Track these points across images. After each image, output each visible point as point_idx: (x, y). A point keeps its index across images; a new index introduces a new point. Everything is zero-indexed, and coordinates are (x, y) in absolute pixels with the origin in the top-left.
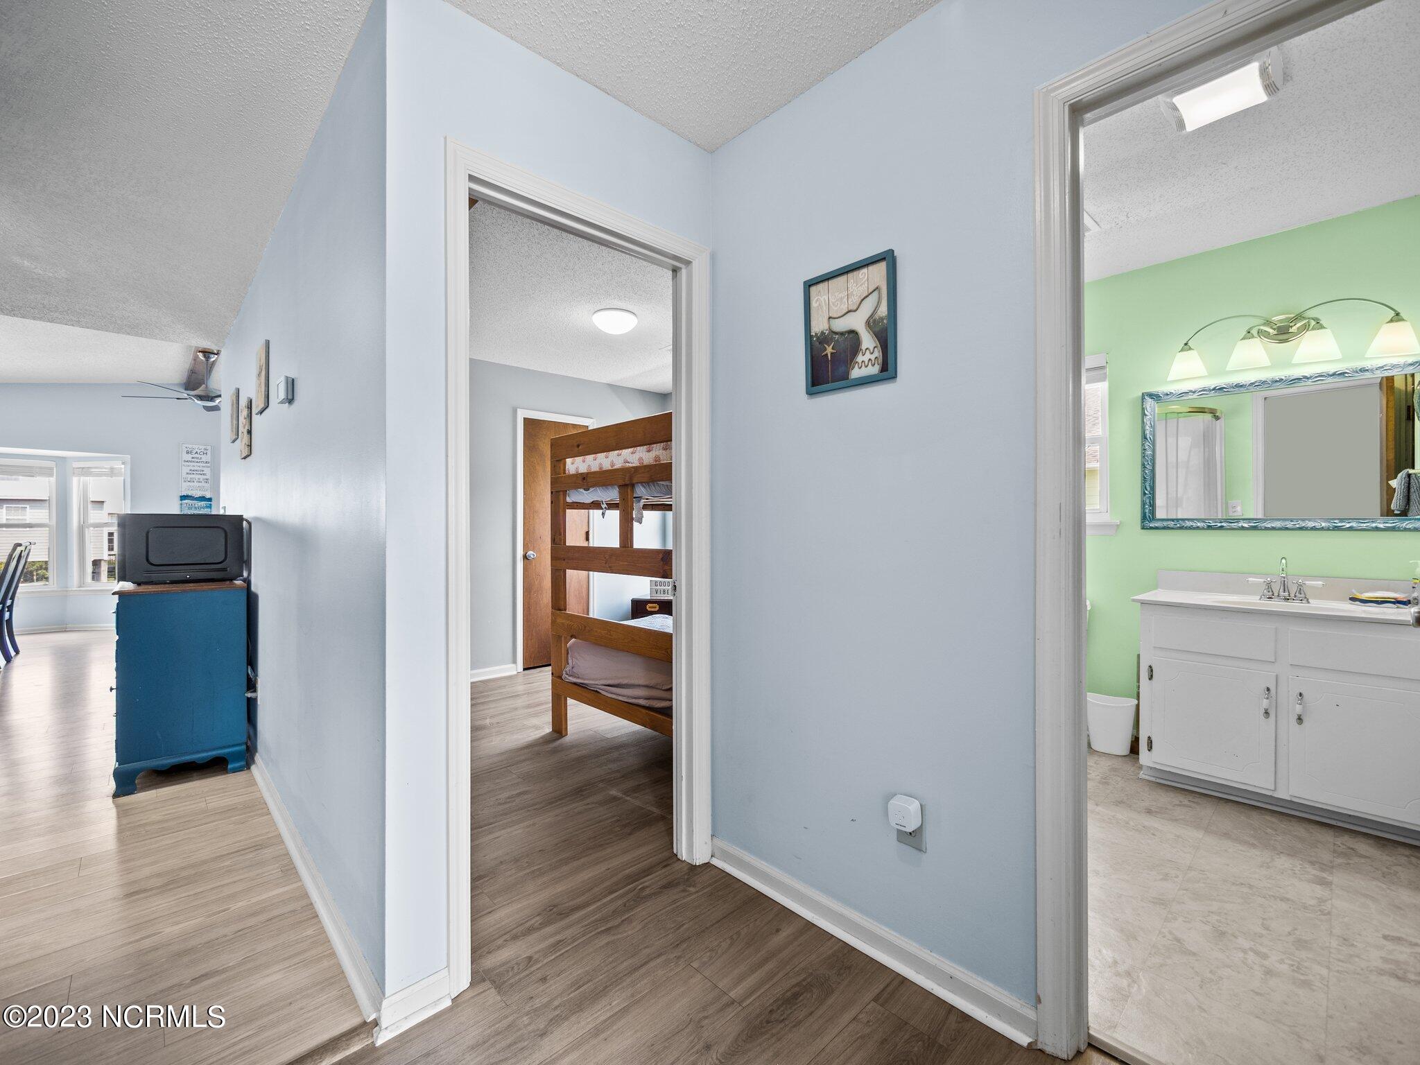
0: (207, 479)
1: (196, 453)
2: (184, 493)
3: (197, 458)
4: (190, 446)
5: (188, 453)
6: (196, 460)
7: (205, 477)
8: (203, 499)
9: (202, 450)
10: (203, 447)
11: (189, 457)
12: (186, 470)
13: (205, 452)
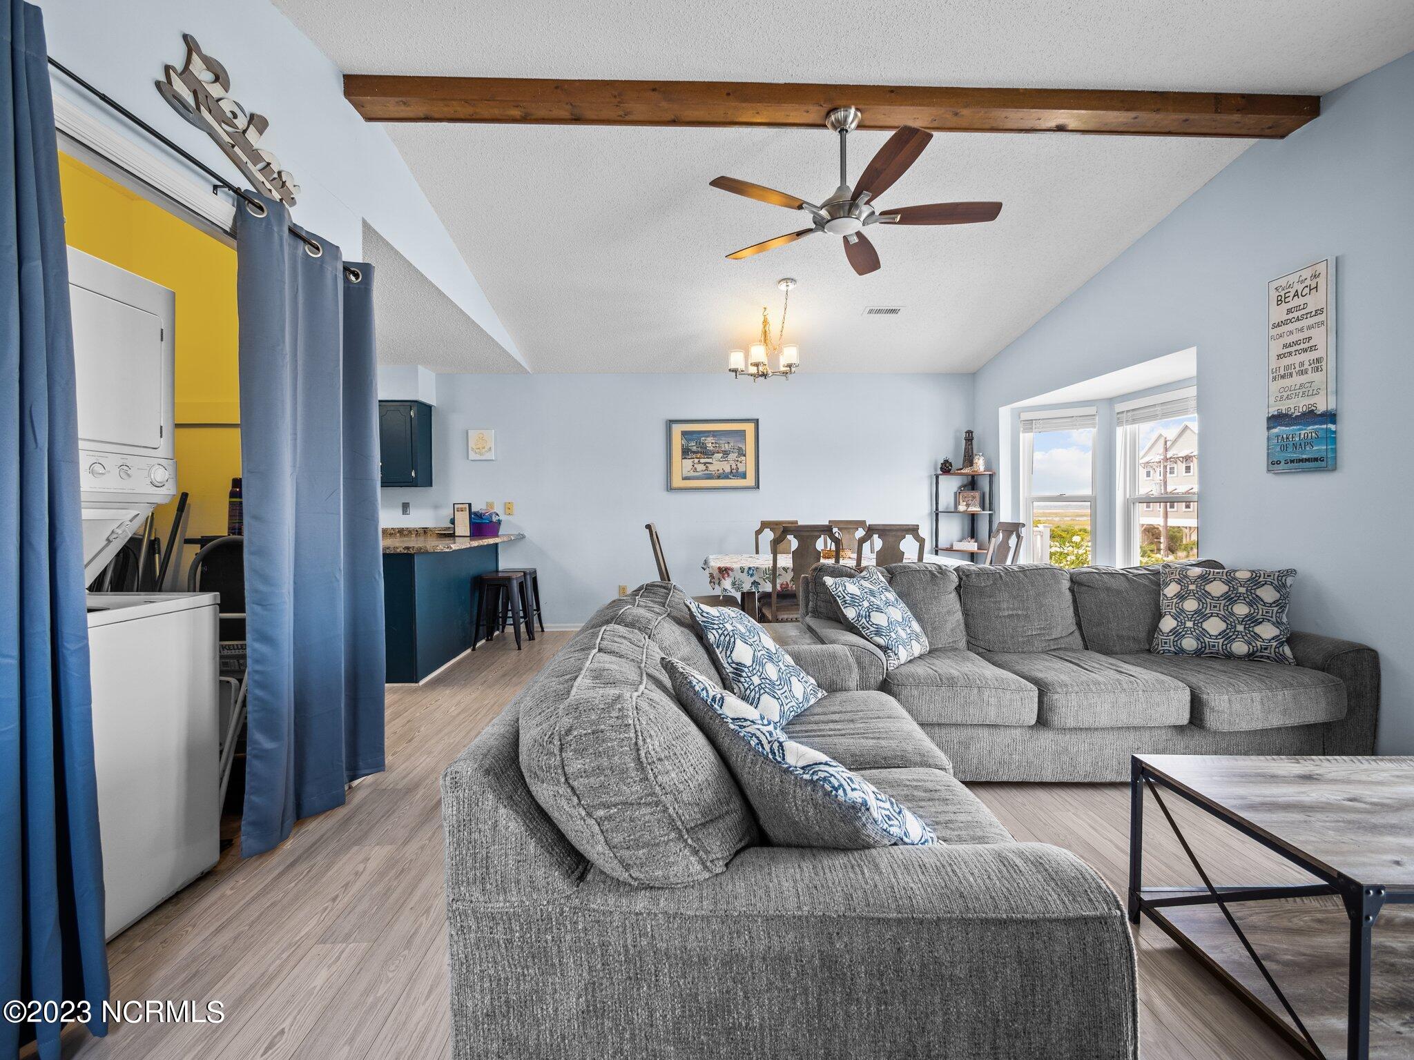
0: (1318, 360)
1: (1296, 294)
2: (1273, 411)
3: (1298, 308)
4: (1283, 282)
5: (1279, 301)
6: (1296, 315)
7: (1313, 355)
8: (1310, 416)
9: (1307, 283)
10: (1307, 274)
11: (1279, 313)
12: (1277, 347)
13: (1314, 285)
